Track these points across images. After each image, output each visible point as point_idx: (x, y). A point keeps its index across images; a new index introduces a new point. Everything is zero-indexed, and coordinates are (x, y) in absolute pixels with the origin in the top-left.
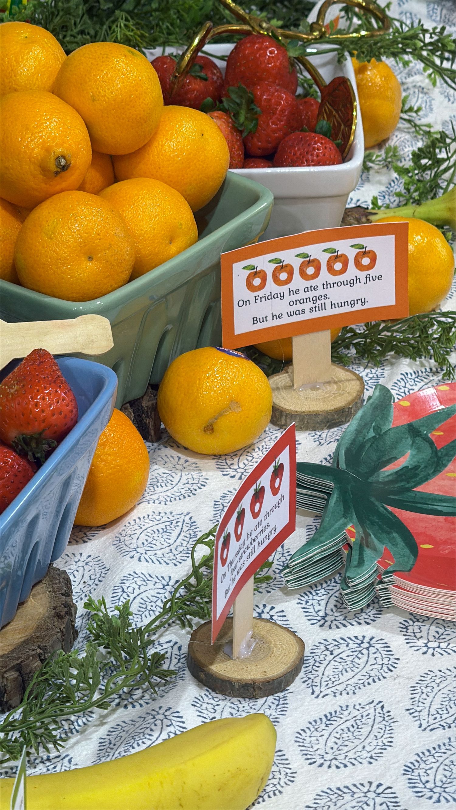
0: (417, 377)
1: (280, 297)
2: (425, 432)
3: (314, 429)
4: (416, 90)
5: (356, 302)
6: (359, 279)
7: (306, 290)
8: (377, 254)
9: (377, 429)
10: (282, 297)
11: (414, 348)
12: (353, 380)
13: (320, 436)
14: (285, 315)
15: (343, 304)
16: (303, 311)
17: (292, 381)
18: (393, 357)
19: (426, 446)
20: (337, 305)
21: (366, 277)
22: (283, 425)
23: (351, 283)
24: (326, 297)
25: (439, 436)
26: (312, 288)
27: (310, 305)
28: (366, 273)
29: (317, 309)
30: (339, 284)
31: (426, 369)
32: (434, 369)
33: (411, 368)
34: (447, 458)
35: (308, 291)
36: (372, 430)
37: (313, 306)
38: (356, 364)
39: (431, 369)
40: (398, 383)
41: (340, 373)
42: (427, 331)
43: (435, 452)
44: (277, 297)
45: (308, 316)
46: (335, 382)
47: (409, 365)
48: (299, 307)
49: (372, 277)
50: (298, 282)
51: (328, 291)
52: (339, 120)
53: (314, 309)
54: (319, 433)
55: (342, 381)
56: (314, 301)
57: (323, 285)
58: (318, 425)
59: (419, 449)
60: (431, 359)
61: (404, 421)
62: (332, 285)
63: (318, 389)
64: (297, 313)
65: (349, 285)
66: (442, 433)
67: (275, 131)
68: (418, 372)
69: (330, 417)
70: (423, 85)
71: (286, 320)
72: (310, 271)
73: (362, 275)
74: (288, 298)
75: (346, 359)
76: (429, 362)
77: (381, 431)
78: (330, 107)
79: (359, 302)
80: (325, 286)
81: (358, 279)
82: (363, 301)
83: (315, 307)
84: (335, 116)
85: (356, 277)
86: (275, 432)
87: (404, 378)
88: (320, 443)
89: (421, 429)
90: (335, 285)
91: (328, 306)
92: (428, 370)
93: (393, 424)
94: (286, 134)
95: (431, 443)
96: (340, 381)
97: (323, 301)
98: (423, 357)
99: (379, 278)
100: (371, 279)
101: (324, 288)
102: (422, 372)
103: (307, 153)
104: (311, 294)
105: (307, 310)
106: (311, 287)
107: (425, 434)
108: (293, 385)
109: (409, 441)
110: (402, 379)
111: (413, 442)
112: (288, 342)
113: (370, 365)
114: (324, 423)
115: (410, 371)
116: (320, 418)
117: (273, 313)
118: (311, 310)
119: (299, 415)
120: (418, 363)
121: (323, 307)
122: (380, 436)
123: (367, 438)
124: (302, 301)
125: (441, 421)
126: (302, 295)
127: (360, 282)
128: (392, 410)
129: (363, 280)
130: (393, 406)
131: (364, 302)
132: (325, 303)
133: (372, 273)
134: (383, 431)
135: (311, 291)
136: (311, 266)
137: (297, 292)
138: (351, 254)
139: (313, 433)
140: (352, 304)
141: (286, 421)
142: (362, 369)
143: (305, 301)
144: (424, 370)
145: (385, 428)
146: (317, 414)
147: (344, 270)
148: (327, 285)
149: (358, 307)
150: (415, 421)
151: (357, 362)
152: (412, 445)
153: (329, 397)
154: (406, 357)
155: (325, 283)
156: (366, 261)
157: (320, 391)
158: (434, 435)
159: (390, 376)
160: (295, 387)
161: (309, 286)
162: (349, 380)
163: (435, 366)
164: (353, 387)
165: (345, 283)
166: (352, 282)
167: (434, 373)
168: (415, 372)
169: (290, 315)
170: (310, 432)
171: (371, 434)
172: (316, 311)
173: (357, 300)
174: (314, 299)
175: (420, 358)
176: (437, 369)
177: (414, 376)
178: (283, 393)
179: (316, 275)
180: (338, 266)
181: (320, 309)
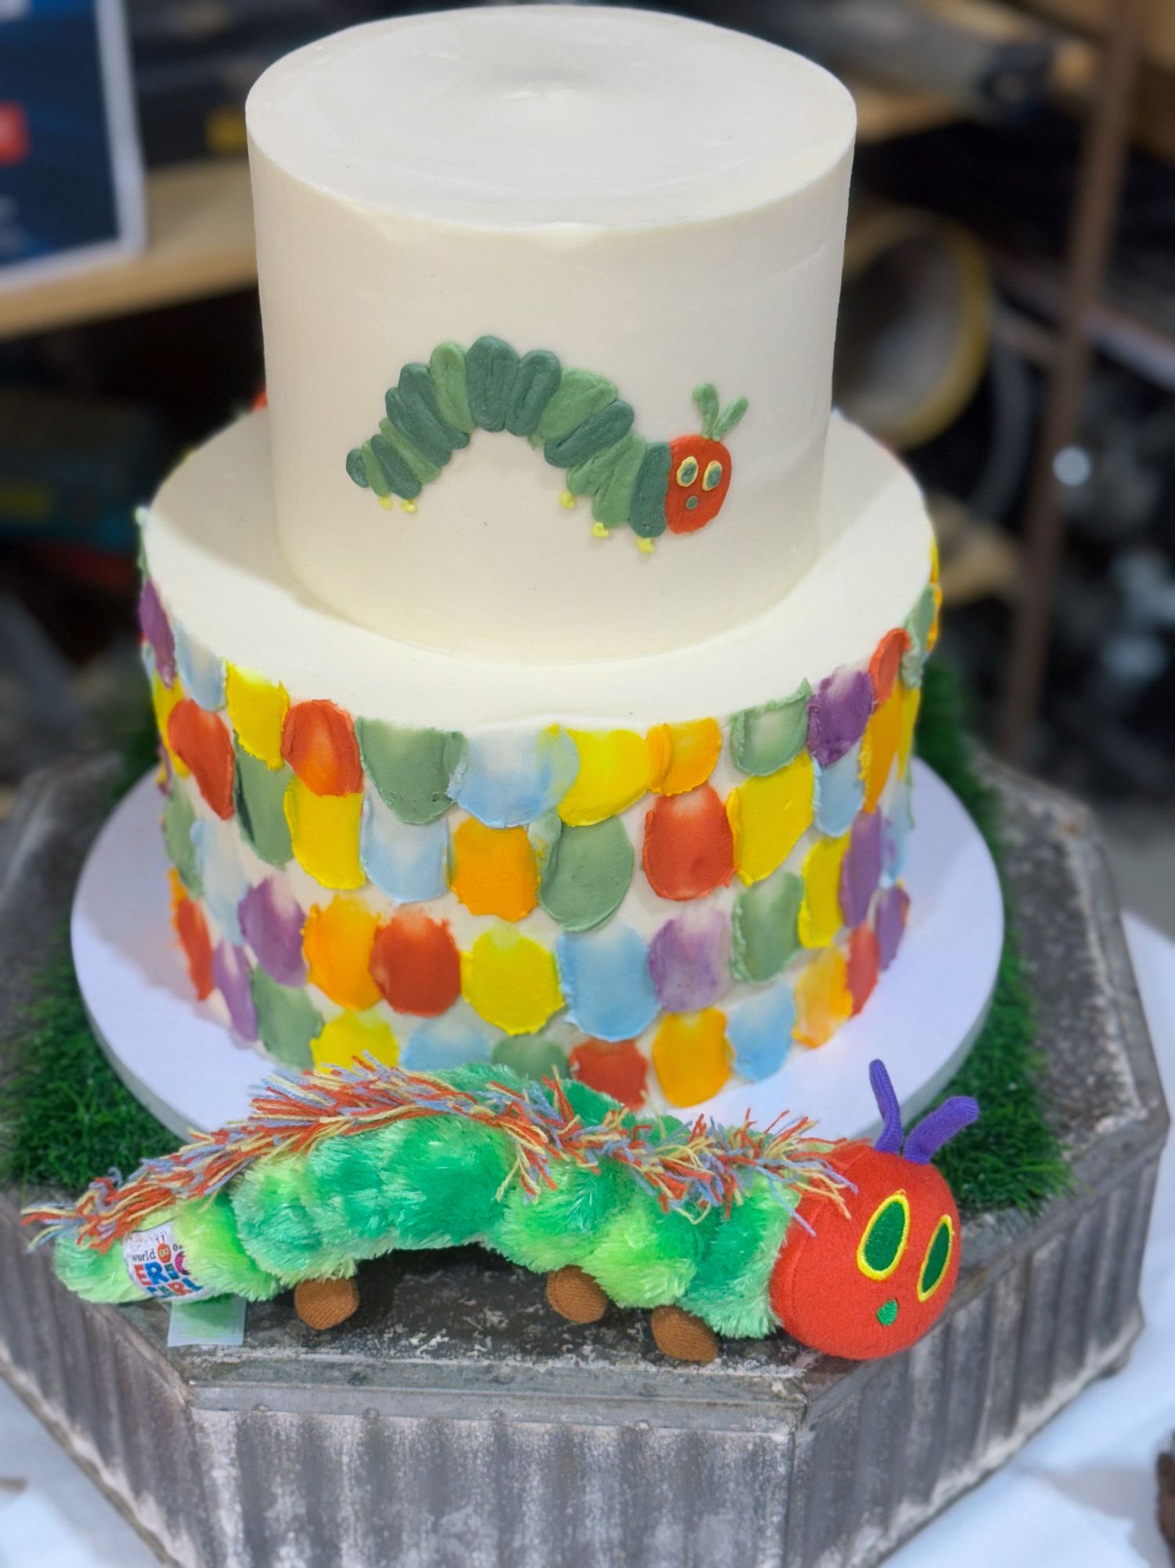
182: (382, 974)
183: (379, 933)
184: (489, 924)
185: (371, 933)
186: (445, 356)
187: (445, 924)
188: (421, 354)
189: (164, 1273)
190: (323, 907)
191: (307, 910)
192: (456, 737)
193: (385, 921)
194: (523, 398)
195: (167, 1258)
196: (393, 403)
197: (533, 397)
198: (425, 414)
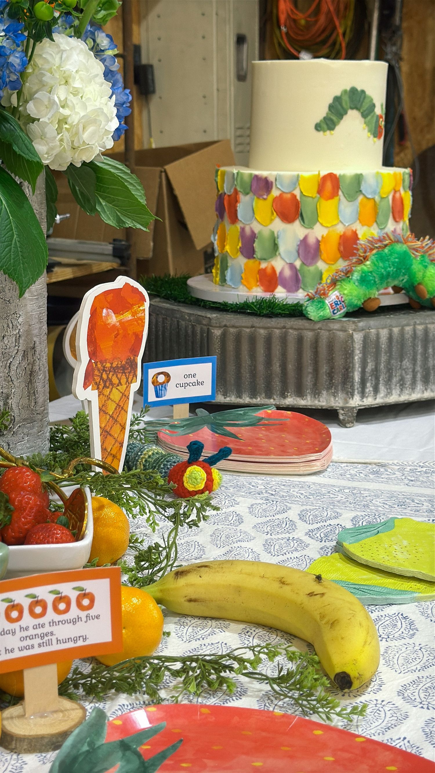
0: (132, 708)
1: (11, 633)
2: (135, 747)
3: (41, 751)
4: (142, 535)
5: (78, 639)
6: (81, 618)
7: (35, 627)
8: (96, 596)
9: (91, 744)
10: (14, 633)
11: (130, 685)
12: (77, 709)
13: (45, 757)
14: (16, 650)
15: (67, 641)
16: (33, 647)
17: (25, 711)
18: (114, 694)
19: (134, 758)
20: (62, 641)
21: (87, 617)
22: (14, 749)
23: (74, 622)
24: (52, 634)
25: (147, 749)
26: (40, 626)
27: (39, 641)
28: (86, 613)
29: (45, 644)
30: (64, 622)
31: (140, 702)
32: (147, 702)
33: (128, 700)
34: (152, 768)
35: (37, 628)
36: (86, 744)
37: (41, 641)
38: (83, 700)
39: (144, 702)
40: (116, 712)
41: (66, 703)
42: (140, 671)
43: (143, 763)
44: (9, 633)
45: (37, 651)
46: (62, 711)
47: (126, 699)
48: (29, 642)
49: (92, 616)
50: (27, 620)
51: (54, 629)
52: (77, 520)
53: (42, 645)
54: (44, 755)
55: (68, 710)
56: (42, 638)
57: (50, 623)
58: (44, 747)
59: (128, 761)
60: (144, 694)
61: (117, 737)
62: (57, 623)
63: (46, 717)
64: (27, 648)
65: (72, 623)
66: (149, 747)
67: (25, 524)
68: (133, 704)
69: (54, 740)
70: (146, 533)
71: (17, 654)
72: (38, 610)
73: (83, 614)
74: (19, 634)
75: (75, 695)
76: (143, 697)
77: (94, 745)
78: (70, 513)
79: (81, 638)
80: (51, 624)
81: (79, 618)
82: (84, 637)
83: (43, 643)
84: (74, 518)
85: (78, 616)
86: (6, 755)
87: (121, 708)
88: (44, 762)
89: (131, 744)
90: (60, 623)
91: (54, 642)
92: (142, 702)
93: (107, 740)
94: (33, 526)
95: (139, 755)
96: (66, 710)
97: (50, 637)
98: (138, 693)
99: (98, 617)
100: (91, 618)
101: (50, 626)
102: (137, 704)
103: (48, 537)
104: (39, 631)
105: (36, 646)
106: (39, 624)
107: (135, 748)
108: (25, 715)
109: (120, 754)
110: (119, 709)
111: (124, 755)
112: (20, 674)
113: (94, 700)
114: (49, 745)
115: (126, 703)
116: (46, 740)
117: (6, 648)
118: (40, 645)
119: (28, 739)
120: (133, 697)
121: (50, 643)
122: (93, 750)
123: (81, 752)
124: (31, 637)
125: (149, 737)
126: (31, 632)
127: (81, 621)
128: (106, 728)
129: (84, 619)
130: (107, 724)
131: (85, 639)
132: (51, 639)
133: (92, 612)
134: (96, 746)
135: (39, 628)
136: (38, 606)
137: (27, 629)
138: (73, 595)
139: (39, 755)
140: (75, 641)
141: (16, 744)
142: (87, 703)
143: (34, 637)
144: (138, 703)
145: (98, 743)
146: (42, 737)
147: (67, 610)
148: (53, 623)
149: (80, 643)
150: (126, 739)
151: (84, 698)
152: (122, 757)
153: (55, 723)
154: (124, 693)
155: (51, 621)
156: (86, 602)
157: (48, 718)
158: (141, 748)
159: (110, 708)
160: (26, 716)
161: (37, 624)
162: (73, 710)
163: (147, 700)
164: (76, 714)
165: (69, 621)
166: (74, 620)
167: (146, 705)
168: (130, 704)
169: (21, 649)
170: (37, 754)
171: (85, 748)
172: (44, 646)
173: (79, 637)
174: (42, 635)
175: (136, 693)
176: (149, 702)
177: (129, 707)
178: (16, 721)
179: (43, 614)
180: (62, 606)
181: (48, 644)
182: (342, 248)
183: (341, 236)
184: (365, 228)
185: (339, 236)
186: (345, 91)
187: (356, 230)
188: (338, 93)
189: (339, 303)
190: (325, 236)
191: (320, 238)
192: (361, 174)
193: (342, 233)
194: (359, 101)
195: (338, 299)
196: (331, 107)
197: (362, 100)
198: (339, 107)
